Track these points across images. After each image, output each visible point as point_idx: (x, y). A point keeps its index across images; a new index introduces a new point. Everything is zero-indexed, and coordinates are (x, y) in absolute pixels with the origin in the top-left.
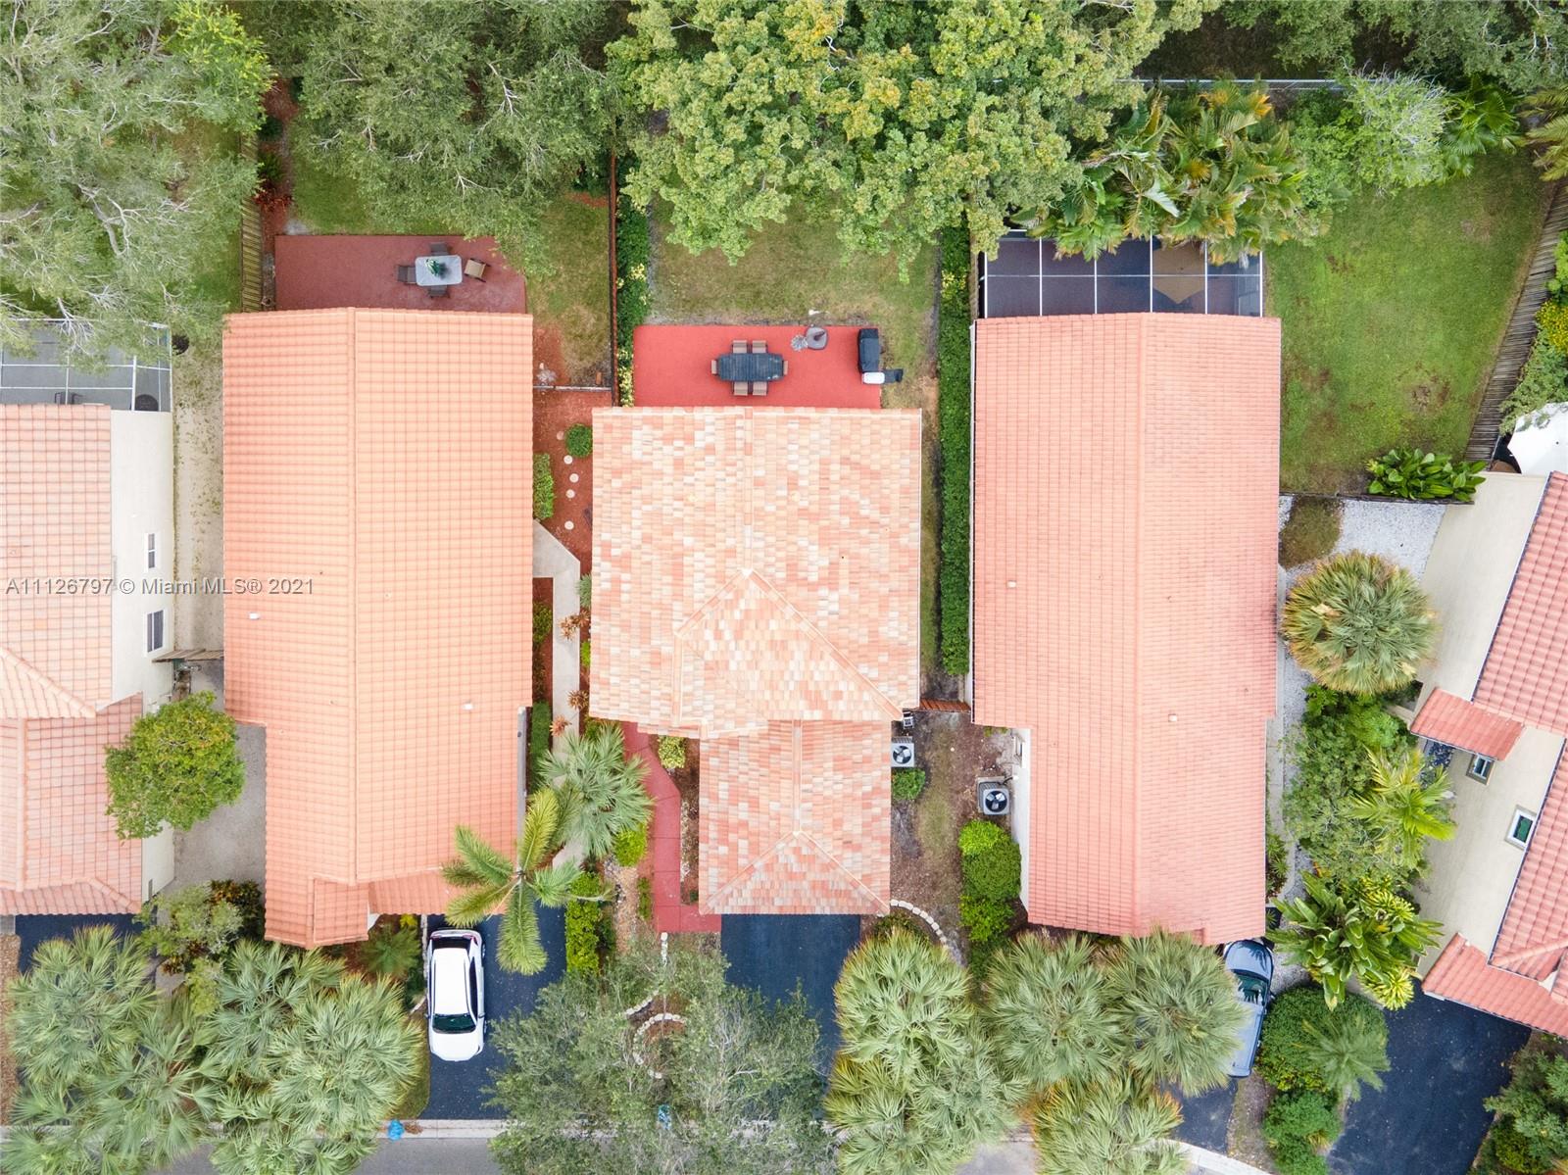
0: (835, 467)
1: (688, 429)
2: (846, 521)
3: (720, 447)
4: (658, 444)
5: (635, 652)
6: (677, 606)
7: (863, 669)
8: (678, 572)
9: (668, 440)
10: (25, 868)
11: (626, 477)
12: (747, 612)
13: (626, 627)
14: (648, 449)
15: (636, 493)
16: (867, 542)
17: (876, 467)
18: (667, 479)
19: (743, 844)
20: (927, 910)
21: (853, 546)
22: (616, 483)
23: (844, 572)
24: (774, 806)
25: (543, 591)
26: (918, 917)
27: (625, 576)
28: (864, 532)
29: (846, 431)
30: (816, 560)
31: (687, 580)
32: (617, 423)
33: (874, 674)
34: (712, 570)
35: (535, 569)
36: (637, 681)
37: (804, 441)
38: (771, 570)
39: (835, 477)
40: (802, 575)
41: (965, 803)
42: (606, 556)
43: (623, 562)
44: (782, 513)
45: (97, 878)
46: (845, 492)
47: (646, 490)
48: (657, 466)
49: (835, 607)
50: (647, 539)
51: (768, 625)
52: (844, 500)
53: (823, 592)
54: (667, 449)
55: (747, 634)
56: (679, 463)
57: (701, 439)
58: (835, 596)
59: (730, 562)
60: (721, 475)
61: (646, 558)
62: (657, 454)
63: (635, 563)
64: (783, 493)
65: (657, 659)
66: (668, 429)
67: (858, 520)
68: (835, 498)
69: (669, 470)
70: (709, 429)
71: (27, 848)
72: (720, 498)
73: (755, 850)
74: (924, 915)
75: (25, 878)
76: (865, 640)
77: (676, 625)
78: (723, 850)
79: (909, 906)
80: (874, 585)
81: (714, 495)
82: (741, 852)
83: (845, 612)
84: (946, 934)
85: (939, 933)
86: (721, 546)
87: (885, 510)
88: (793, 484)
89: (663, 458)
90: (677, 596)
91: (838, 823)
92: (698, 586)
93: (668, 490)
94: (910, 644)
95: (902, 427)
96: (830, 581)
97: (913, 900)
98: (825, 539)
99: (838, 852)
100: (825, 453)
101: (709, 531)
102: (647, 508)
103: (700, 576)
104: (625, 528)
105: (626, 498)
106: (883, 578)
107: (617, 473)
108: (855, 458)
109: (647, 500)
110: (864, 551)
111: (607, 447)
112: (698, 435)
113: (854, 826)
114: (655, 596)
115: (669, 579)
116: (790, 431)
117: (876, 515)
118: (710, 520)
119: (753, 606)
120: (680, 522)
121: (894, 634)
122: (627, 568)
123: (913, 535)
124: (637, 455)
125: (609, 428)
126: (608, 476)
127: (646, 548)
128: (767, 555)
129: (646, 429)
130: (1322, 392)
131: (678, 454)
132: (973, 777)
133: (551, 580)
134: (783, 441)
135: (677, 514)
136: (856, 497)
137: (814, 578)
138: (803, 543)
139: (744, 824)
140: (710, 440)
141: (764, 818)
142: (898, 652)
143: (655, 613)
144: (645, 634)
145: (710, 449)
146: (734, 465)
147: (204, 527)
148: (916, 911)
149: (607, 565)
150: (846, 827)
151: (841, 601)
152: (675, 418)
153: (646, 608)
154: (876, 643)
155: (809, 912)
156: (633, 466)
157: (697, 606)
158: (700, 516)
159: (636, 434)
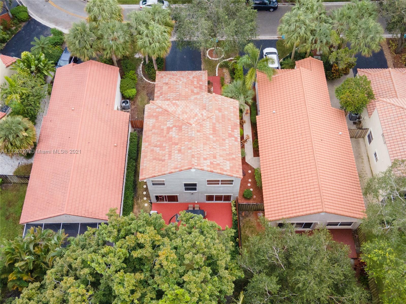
0: (167, 158)
1: (212, 166)
2: (164, 145)
3: (202, 159)
4: (221, 164)
5: (226, 113)
6: (214, 121)
7: (160, 110)
8: (214, 129)
9: (218, 164)
10: (390, 73)
11: (231, 157)
12: (194, 118)
13: (229, 120)
14: (225, 163)
15: (228, 153)
16: (158, 141)
17: (155, 161)
18: (218, 154)
19: (195, 83)
20: (146, 82)
21: (162, 139)
22: (234, 156)
23: (165, 132)
24: (187, 90)
25: (256, 153)
26: (149, 80)
27: (230, 132)
28: (159, 143)
29: (163, 168)
30: (173, 134)
31: (212, 127)
32: (235, 172)
33: (157, 110)
34: (204, 128)
35: (259, 159)
36: (225, 106)
37: (176, 163)
38: (186, 127)
39: (167, 155)
40: (177, 128)
41: (134, 105)
42: (236, 138)
43: (230, 136)
44: (183, 142)
45: (371, 74)
46: (164, 152)
47: (225, 152)
48: (222, 158)
49: (168, 123)
50: (224, 140)
51: (188, 116)
52: (164, 150)
53: (171, 126)
54: (218, 162)
55: (194, 115)
56: (215, 157)
57: (208, 162)
58: (168, 125)
59: (199, 129)
60: (201, 152)
61: (223, 135)
62: (222, 161)
63: (227, 134)
64: (182, 148)
65: (220, 110)
66: (218, 167)
67: (161, 146)
68: (167, 150)
69: (218, 156)
70: (206, 165)
71: (391, 77)
72: (202, 146)
73: (192, 82)
74: (147, 81)
75: (389, 71)
76: (160, 117)
77: (215, 117)
78: (201, 83)
79: (151, 82)
80: (156, 131)
81: (204, 147)
82: (196, 82)
83: (165, 122)
84: (141, 77)
85: (143, 77)
86: (202, 133)
87: (152, 150)
88: (180, 151)
89: (219, 160)
90: (214, 124)
91: (169, 87)
92: (208, 125)
93: (218, 151)
94: (147, 119)
95: (145, 174)
96: (169, 129)
97: (150, 84)
98: (170, 139)
99: (170, 81)
100: (169, 161)
101: (205, 138)
102: (224, 148)
103: (207, 127)
104: (231, 144)
105: (231, 152)
106: (154, 133)
107: (234, 159)
108: (161, 162)
109: (224, 150)
110: (159, 139)
111: (237, 166)
112: (209, 164)
113: (165, 88)
114: (221, 125)
115: (217, 128)
116: (180, 164)
117: (155, 148)
118: (205, 141)
119: (192, 120)
120: (214, 142)
121: (151, 120)
122: (229, 134)
123: (144, 146)
124: (228, 162)
125: (237, 172)
126: (237, 159)
127: (224, 138)
128: (188, 131)
129: (225, 169)
130: (10, 212)
131: (215, 160)
132: (131, 111)
133: (254, 157)
134: (183, 161)
135: (215, 144)
136: (160, 152)
137: (174, 128)
138: (177, 136)
139: (195, 87)
140: (205, 162)
141: (190, 88)
142: (150, 116)
143: (221, 121)
144: (223, 116)
145: (205, 159)
146: (197, 153)
147: (362, 170)
148: (149, 81)
149: (236, 136)
150: (167, 87)
151: (166, 124)
152: (216, 170)
153: (223, 123)
154: (157, 117)
155: (178, 71)
156: (229, 160)
157: (208, 120)
158: (208, 142)
159: (229, 168)
